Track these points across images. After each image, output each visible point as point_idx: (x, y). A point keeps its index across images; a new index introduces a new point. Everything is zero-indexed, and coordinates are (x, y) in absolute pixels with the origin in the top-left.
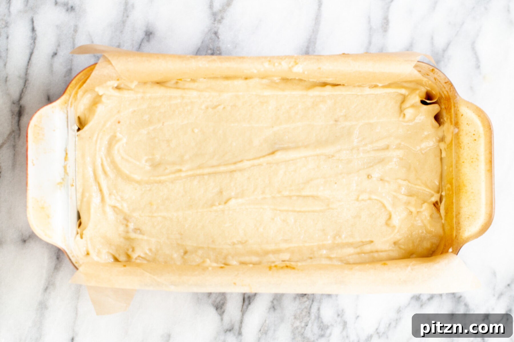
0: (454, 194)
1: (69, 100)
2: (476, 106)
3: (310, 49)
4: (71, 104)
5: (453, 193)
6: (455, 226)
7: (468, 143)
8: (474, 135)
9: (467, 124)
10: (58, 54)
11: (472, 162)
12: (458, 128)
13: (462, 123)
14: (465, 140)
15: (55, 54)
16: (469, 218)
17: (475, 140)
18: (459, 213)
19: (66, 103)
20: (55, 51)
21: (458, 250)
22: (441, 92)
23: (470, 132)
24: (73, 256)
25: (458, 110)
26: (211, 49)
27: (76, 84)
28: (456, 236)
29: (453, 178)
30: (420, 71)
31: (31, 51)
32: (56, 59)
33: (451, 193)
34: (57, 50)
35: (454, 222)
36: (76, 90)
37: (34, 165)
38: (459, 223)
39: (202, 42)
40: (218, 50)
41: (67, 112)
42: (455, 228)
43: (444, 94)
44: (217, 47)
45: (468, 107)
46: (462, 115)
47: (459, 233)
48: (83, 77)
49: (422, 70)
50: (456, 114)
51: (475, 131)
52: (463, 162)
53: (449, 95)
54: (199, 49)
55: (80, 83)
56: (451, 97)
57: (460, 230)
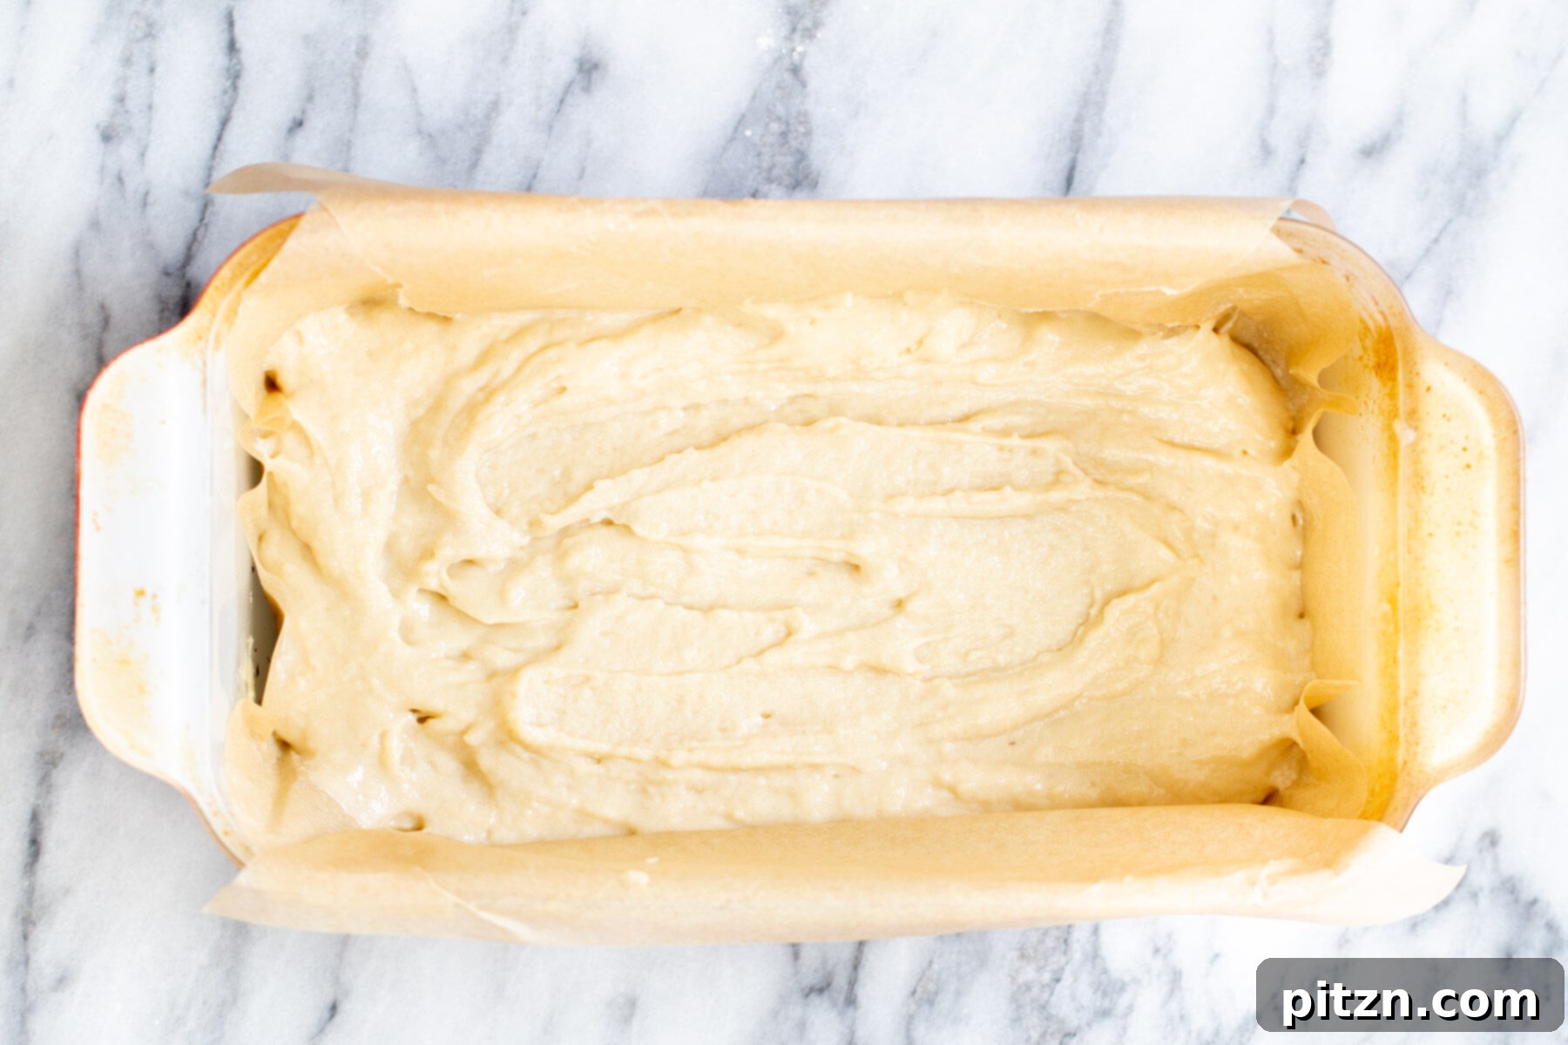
0: (1401, 635)
1: (209, 329)
2: (1472, 360)
3: (1087, 125)
4: (217, 341)
5: (1397, 630)
6: (1402, 732)
7: (1447, 477)
8: (1465, 449)
9: (1444, 416)
10: (307, 125)
11: (1458, 534)
12: (1416, 429)
13: (1428, 413)
14: (1438, 465)
15: (299, 124)
16: (1445, 707)
17: (1468, 466)
18: (1416, 693)
19: (200, 338)
20: (298, 115)
21: (1411, 807)
22: (1365, 316)
23: (1452, 442)
24: (216, 814)
25: (1418, 374)
26: (779, 119)
27: (233, 279)
28: (1405, 763)
29: (1398, 585)
30: (1300, 251)
31: (224, 113)
32: (300, 138)
33: (1391, 628)
34: (304, 112)
35: (1401, 721)
36: (232, 296)
37: (98, 529)
38: (1415, 724)
39: (754, 97)
40: (801, 123)
41: (205, 363)
42: (1402, 739)
43: (1374, 321)
44: (799, 113)
45: (1446, 364)
46: (1429, 389)
47: (1415, 754)
48: (254, 258)
49: (1305, 248)
50: (1410, 386)
51: (1467, 438)
52: (1430, 535)
53: (1388, 327)
54: (743, 116)
55: (247, 276)
56: (1395, 334)
57: (1417, 744)
